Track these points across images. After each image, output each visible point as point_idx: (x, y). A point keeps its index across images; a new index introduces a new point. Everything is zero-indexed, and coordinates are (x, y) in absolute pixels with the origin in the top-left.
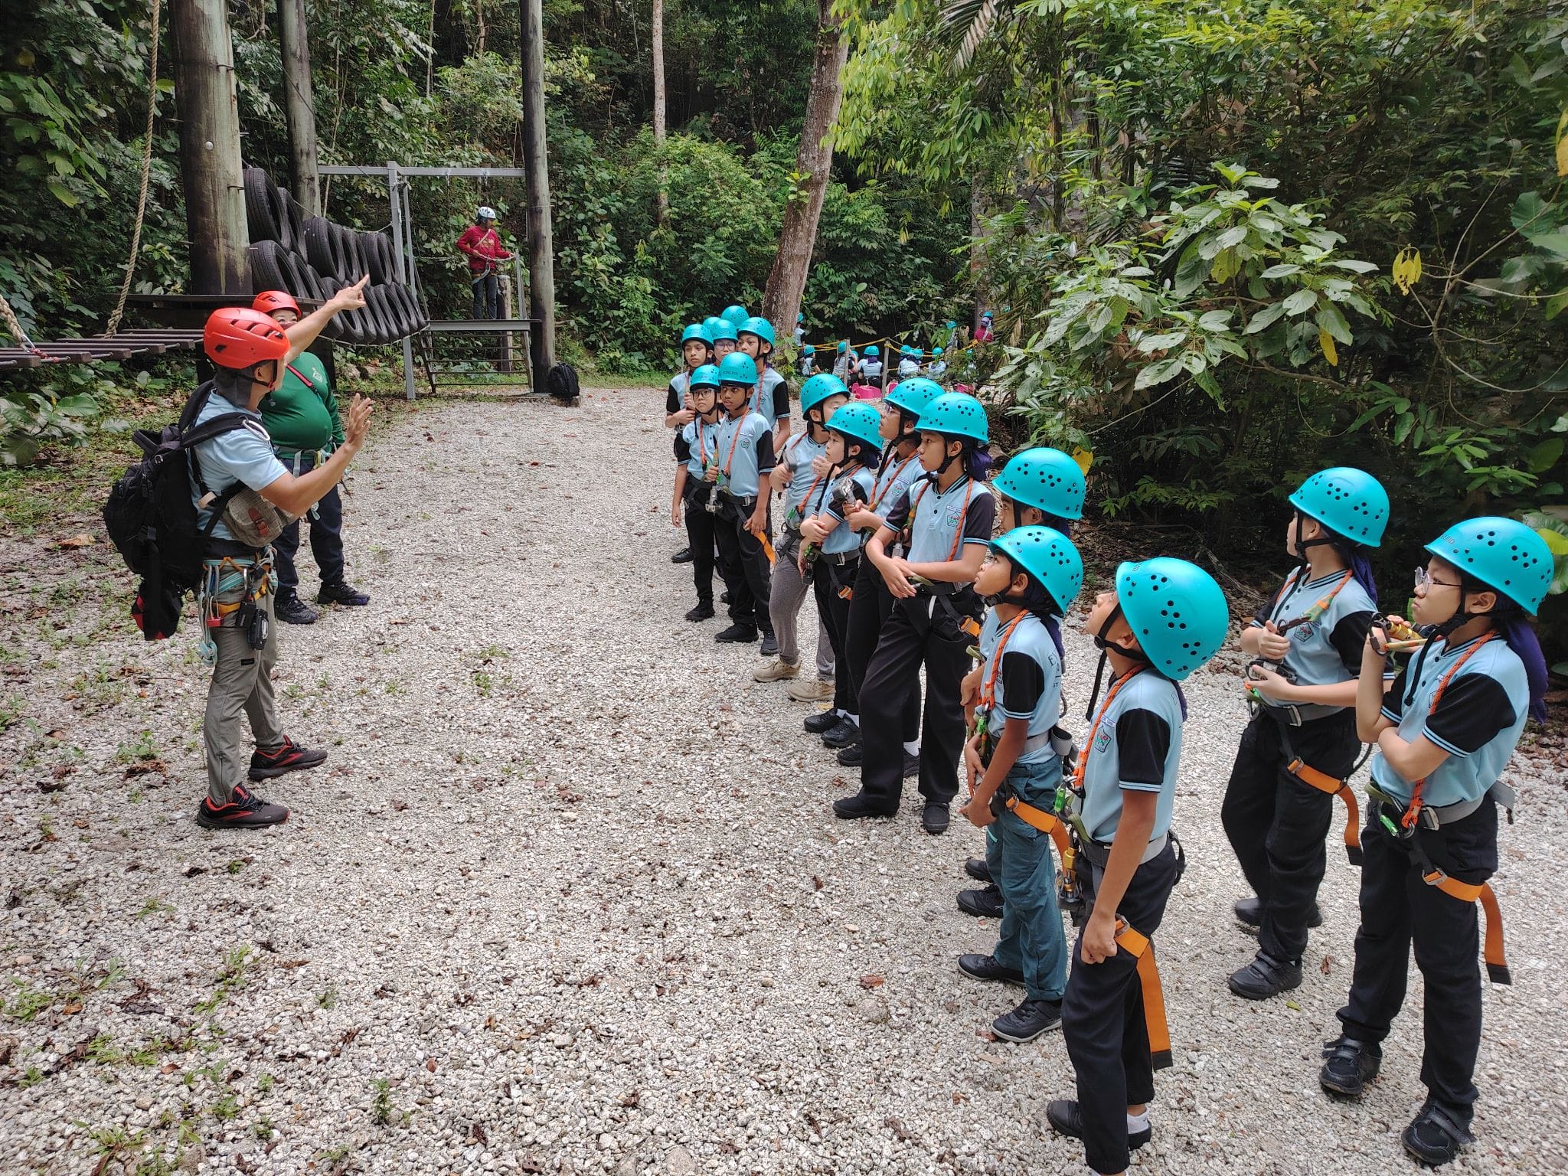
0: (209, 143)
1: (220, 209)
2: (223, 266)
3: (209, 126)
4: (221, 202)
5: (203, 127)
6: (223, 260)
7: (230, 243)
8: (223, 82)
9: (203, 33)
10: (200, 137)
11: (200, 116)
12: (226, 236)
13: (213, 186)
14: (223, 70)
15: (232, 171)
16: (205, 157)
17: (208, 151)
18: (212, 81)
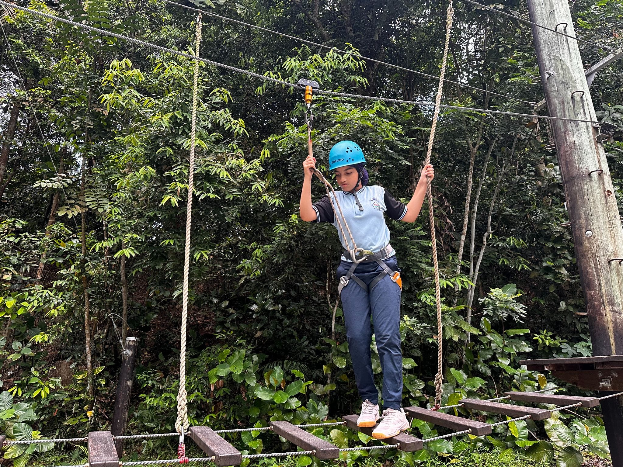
0: (589, 232)
1: (603, 281)
2: (611, 329)
3: (587, 219)
4: (603, 275)
5: (583, 222)
6: (611, 324)
7: (616, 308)
8: (595, 184)
9: (575, 156)
10: (581, 230)
11: (579, 214)
12: (612, 303)
13: (596, 264)
14: (595, 175)
15: (611, 248)
16: (586, 243)
17: (589, 239)
18: (586, 186)
